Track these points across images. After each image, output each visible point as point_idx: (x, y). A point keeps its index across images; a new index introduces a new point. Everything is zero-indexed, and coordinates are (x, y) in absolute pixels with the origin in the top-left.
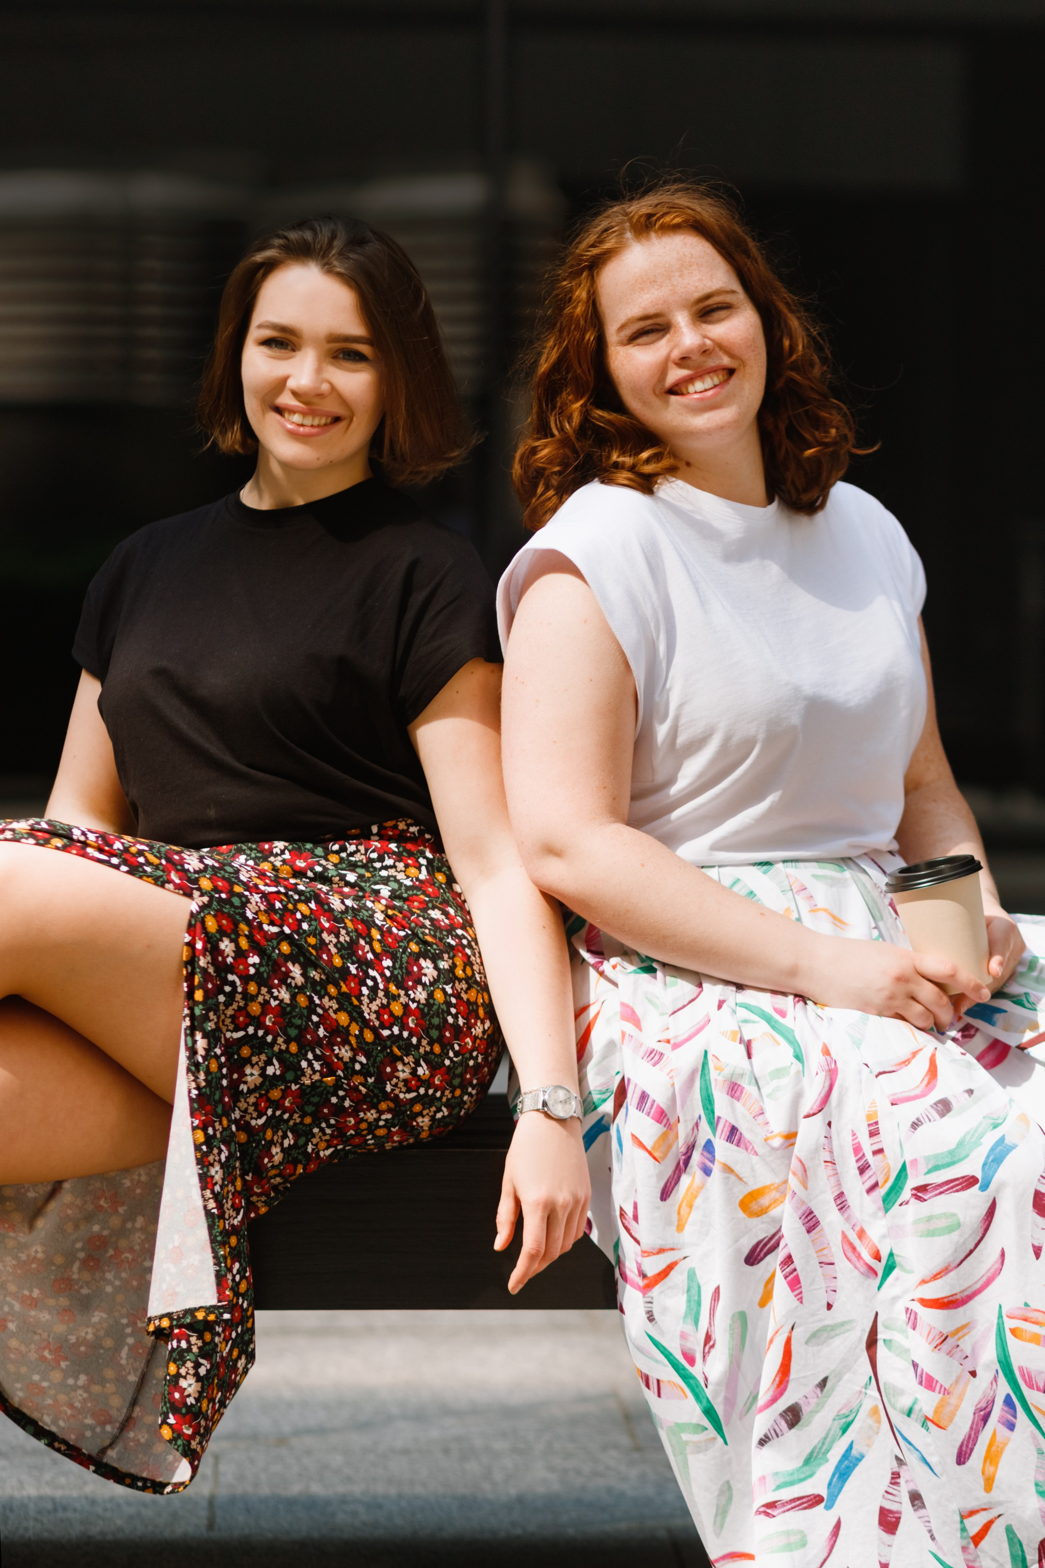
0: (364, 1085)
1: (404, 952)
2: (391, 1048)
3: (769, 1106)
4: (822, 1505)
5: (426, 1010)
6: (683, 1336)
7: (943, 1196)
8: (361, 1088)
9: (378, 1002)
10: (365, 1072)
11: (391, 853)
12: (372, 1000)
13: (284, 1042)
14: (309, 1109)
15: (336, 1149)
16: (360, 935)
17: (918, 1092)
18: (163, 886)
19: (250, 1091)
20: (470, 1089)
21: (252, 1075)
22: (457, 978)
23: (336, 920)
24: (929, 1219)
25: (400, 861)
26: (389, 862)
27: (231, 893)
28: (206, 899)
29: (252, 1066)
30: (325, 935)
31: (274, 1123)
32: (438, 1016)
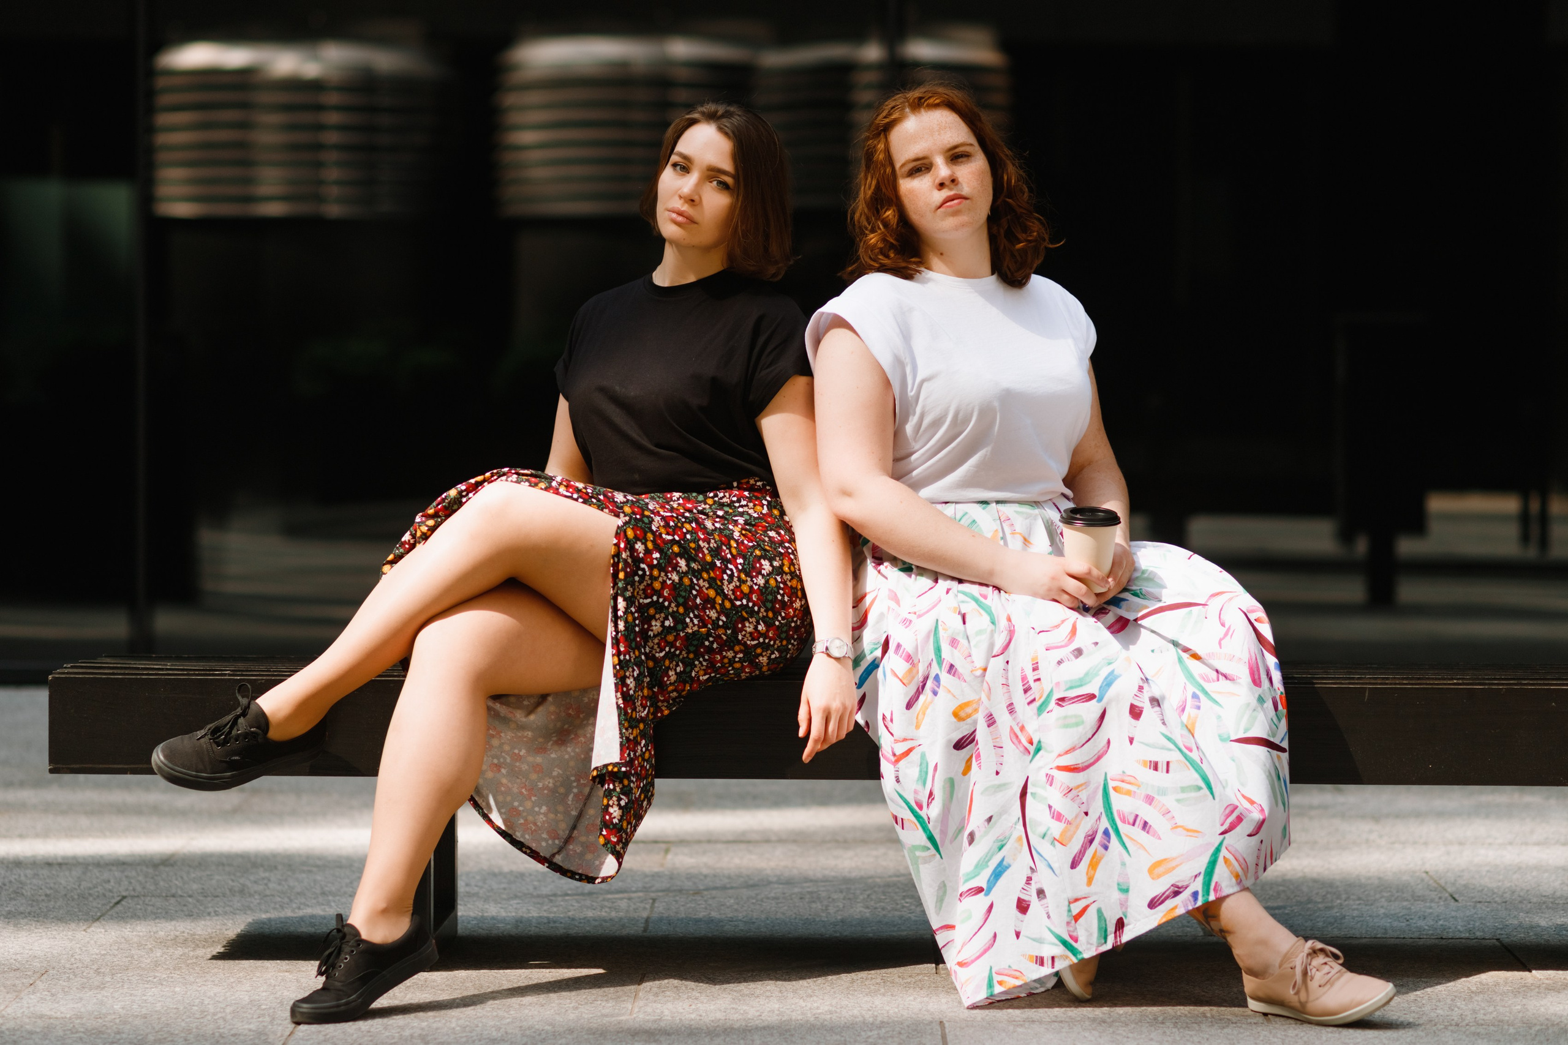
0: (724, 635)
1: (751, 555)
2: (741, 612)
3: (974, 652)
4: (983, 893)
5: (764, 590)
6: (916, 792)
7: (1074, 704)
8: (723, 636)
9: (734, 584)
10: (725, 626)
11: (745, 498)
12: (730, 582)
13: (676, 606)
14: (692, 649)
15: (710, 676)
16: (723, 543)
17: (1063, 644)
18: (602, 510)
19: (655, 636)
20: (792, 641)
21: (656, 626)
22: (784, 572)
23: (708, 534)
24: (1065, 717)
25: (750, 502)
26: (744, 503)
27: (643, 515)
28: (627, 518)
29: (656, 620)
30: (701, 543)
31: (670, 656)
32: (771, 595)
